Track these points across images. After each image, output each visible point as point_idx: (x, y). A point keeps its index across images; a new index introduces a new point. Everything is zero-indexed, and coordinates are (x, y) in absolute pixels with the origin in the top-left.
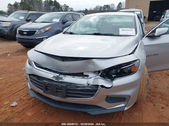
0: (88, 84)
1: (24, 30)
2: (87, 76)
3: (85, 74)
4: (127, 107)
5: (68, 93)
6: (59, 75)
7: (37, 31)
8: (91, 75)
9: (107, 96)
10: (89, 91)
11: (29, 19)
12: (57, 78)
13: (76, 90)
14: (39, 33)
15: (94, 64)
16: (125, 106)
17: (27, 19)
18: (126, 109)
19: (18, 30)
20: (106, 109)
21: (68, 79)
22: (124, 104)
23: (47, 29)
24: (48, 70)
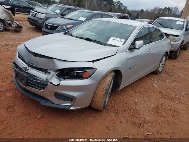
0: (47, 80)
1: (49, 24)
2: (49, 73)
3: (48, 71)
4: (74, 107)
5: (28, 82)
6: (28, 67)
7: (59, 26)
8: (53, 73)
9: (55, 92)
10: (41, 84)
11: (63, 13)
12: (26, 68)
13: (34, 81)
14: (60, 29)
15: (54, 63)
16: (72, 106)
17: (62, 13)
18: (72, 108)
19: (45, 23)
20: (54, 104)
21: (33, 72)
22: (71, 104)
23: (69, 26)
24: (23, 62)
